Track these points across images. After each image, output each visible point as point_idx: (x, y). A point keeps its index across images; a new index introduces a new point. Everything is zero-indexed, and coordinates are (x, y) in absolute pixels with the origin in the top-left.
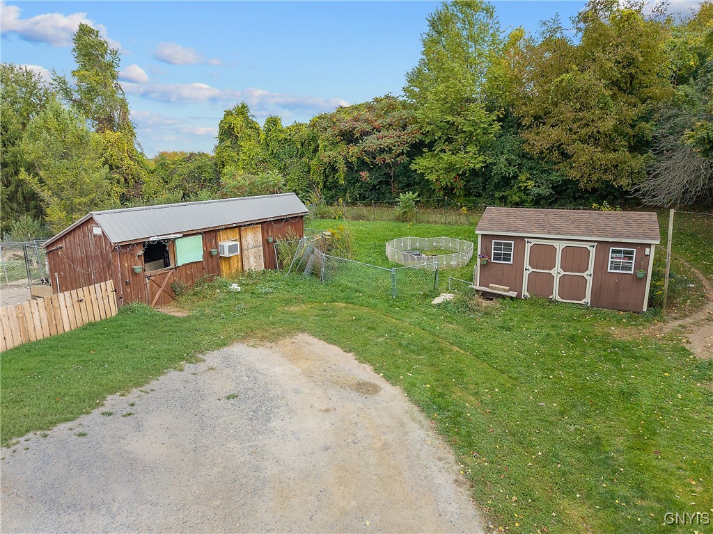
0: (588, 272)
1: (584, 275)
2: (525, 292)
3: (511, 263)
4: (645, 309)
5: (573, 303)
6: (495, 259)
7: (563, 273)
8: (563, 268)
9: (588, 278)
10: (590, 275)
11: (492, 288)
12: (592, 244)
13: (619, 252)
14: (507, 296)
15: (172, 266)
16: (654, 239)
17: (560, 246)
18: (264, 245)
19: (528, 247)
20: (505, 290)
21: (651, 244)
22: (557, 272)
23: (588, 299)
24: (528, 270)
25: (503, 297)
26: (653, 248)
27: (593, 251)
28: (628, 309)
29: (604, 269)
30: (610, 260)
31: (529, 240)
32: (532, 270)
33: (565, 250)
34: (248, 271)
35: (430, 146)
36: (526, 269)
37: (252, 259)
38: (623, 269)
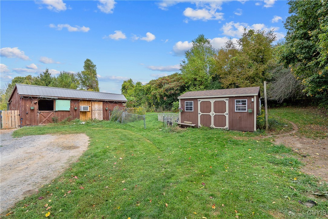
0: (226, 113)
1: (224, 114)
2: (199, 125)
3: (193, 111)
4: (255, 129)
5: (220, 129)
6: (186, 110)
7: (215, 114)
8: (215, 112)
9: (226, 115)
10: (227, 114)
11: (185, 123)
12: (227, 99)
13: (239, 102)
14: (191, 126)
15: (54, 110)
16: (255, 93)
17: (212, 101)
18: (103, 110)
19: (199, 103)
20: (190, 124)
21: (254, 96)
22: (212, 114)
23: (227, 126)
24: (200, 113)
25: (189, 126)
26: (255, 98)
27: (227, 102)
28: (246, 130)
29: (233, 111)
30: (235, 106)
31: (199, 100)
32: (201, 114)
33: (215, 103)
34: (94, 119)
35: (188, 87)
36: (199, 114)
37: (97, 115)
38: (242, 109)
